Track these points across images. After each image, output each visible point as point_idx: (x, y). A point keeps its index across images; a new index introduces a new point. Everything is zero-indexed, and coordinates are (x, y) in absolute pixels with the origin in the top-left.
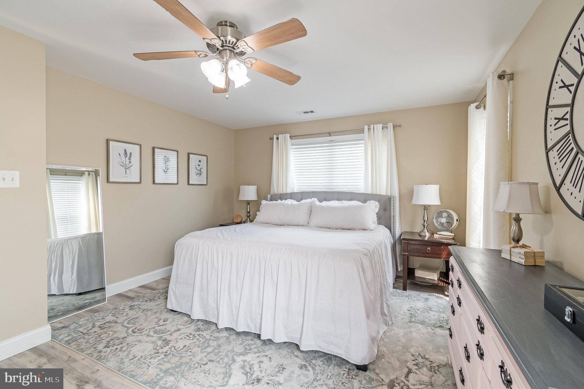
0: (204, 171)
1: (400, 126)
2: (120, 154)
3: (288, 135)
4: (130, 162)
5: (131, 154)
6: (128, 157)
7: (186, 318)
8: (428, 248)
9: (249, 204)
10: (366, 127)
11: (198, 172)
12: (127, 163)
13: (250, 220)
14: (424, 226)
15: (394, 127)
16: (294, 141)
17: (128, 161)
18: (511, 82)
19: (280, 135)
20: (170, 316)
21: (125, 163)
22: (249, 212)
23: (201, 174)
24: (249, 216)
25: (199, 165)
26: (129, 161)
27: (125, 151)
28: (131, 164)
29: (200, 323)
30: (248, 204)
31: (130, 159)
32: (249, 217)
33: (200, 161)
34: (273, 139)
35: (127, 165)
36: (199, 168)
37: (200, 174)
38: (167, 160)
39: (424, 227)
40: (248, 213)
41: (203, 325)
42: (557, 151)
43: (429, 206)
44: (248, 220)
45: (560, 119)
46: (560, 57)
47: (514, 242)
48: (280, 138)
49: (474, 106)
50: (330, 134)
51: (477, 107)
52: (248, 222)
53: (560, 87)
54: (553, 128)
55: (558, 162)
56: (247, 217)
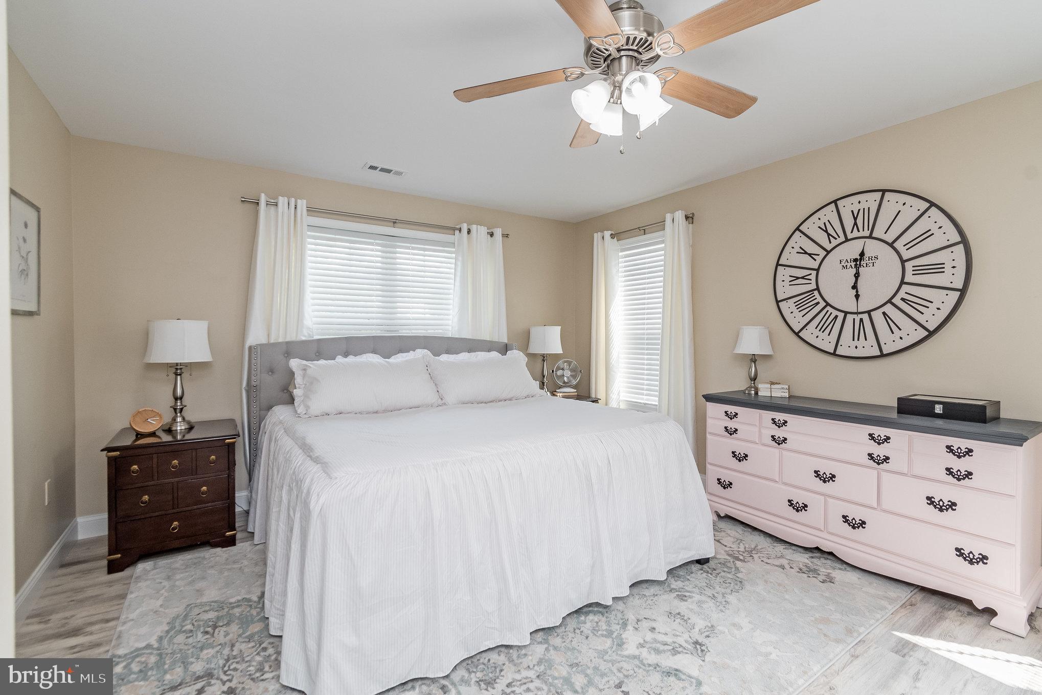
0: (33, 263)
1: (510, 236)
3: (302, 204)
9: (180, 375)
10: (465, 227)
11: (23, 265)
13: (184, 419)
14: (543, 383)
15: (504, 236)
16: (317, 220)
18: (691, 226)
19: (280, 198)
22: (181, 398)
23: (27, 275)
24: (181, 410)
25: (25, 240)
30: (177, 375)
32: (181, 412)
33: (26, 226)
34: (257, 203)
36: (24, 250)
37: (25, 273)
39: (543, 385)
40: (176, 399)
42: (794, 303)
43: (550, 355)
44: (179, 419)
45: (798, 278)
46: (798, 229)
47: (751, 381)
48: (280, 205)
49: (607, 234)
50: (395, 222)
51: (612, 236)
52: (180, 427)
53: (797, 253)
54: (787, 283)
55: (796, 311)
56: (176, 413)
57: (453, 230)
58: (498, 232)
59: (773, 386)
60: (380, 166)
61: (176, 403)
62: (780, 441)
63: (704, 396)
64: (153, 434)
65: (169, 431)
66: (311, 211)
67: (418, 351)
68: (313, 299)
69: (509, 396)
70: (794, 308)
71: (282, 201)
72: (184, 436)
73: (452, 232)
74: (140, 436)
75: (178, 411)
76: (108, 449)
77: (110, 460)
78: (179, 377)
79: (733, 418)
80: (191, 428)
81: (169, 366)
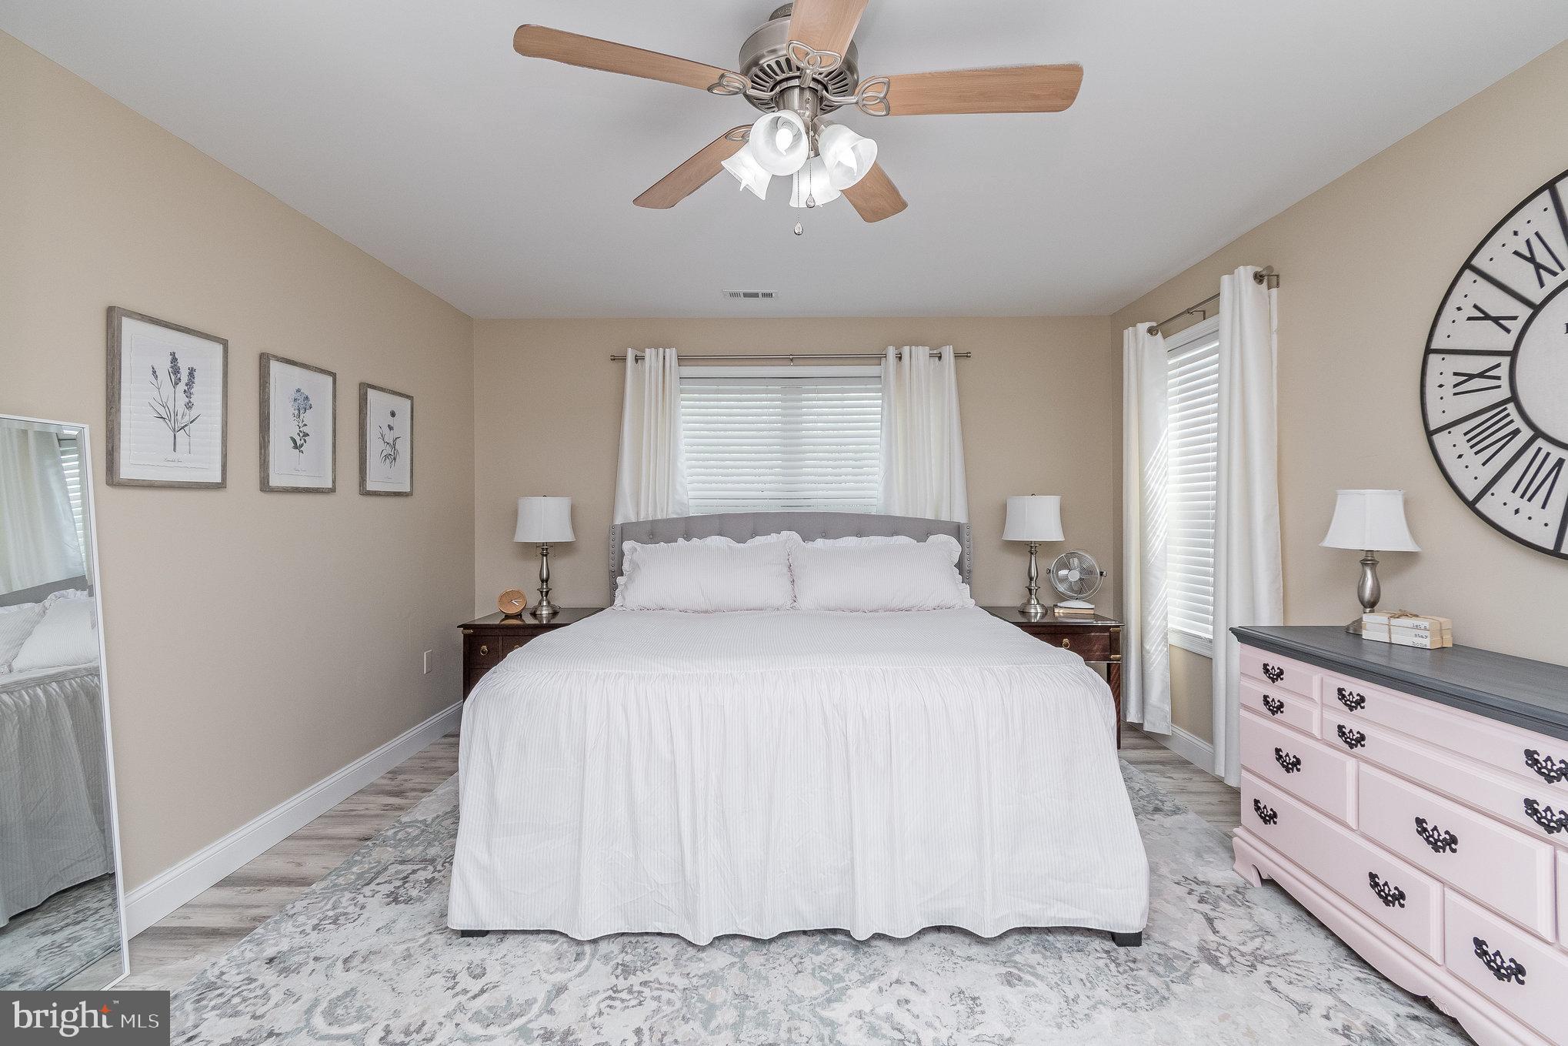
0: (404, 447)
1: (967, 356)
2: (154, 372)
3: (671, 354)
4: (189, 406)
5: (192, 373)
6: (182, 386)
7: (544, 947)
8: (1064, 640)
9: (546, 555)
10: (891, 352)
11: (388, 450)
12: (181, 408)
13: (549, 603)
14: (1030, 590)
15: (957, 356)
16: (688, 371)
17: (182, 399)
18: (1274, 291)
19: (647, 351)
20: (476, 952)
21: (171, 405)
22: (547, 581)
23: (395, 459)
24: (547, 592)
25: (391, 428)
26: (187, 400)
27: (174, 360)
28: (194, 413)
29: (614, 947)
30: (543, 555)
31: (188, 393)
32: (546, 596)
33: (393, 414)
34: (624, 359)
35: (179, 417)
36: (390, 437)
37: (392, 457)
38: (303, 404)
39: (1031, 594)
40: (543, 581)
41: (623, 950)
42: (1465, 434)
43: (1041, 543)
44: (545, 603)
45: (1471, 377)
46: (1468, 265)
47: (1365, 607)
48: (647, 359)
49: (1142, 327)
50: (792, 359)
51: (1151, 331)
52: (545, 612)
53: (1469, 319)
54: (1449, 390)
55: (1469, 453)
56: (542, 595)
57: (879, 358)
58: (948, 352)
59: (1394, 622)
60: (743, 290)
61: (542, 585)
62: (1355, 741)
63: (1233, 630)
64: (519, 616)
65: (534, 615)
66: (682, 360)
67: (784, 533)
68: (690, 467)
69: (906, 605)
70: (1464, 447)
71: (649, 353)
72: (549, 621)
73: (877, 361)
74: (508, 617)
75: (544, 593)
76: (465, 627)
77: (465, 636)
78: (545, 558)
79: (1277, 679)
80: (555, 614)
81: (537, 545)
